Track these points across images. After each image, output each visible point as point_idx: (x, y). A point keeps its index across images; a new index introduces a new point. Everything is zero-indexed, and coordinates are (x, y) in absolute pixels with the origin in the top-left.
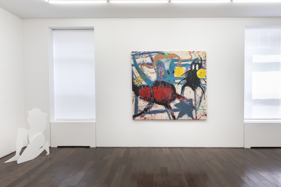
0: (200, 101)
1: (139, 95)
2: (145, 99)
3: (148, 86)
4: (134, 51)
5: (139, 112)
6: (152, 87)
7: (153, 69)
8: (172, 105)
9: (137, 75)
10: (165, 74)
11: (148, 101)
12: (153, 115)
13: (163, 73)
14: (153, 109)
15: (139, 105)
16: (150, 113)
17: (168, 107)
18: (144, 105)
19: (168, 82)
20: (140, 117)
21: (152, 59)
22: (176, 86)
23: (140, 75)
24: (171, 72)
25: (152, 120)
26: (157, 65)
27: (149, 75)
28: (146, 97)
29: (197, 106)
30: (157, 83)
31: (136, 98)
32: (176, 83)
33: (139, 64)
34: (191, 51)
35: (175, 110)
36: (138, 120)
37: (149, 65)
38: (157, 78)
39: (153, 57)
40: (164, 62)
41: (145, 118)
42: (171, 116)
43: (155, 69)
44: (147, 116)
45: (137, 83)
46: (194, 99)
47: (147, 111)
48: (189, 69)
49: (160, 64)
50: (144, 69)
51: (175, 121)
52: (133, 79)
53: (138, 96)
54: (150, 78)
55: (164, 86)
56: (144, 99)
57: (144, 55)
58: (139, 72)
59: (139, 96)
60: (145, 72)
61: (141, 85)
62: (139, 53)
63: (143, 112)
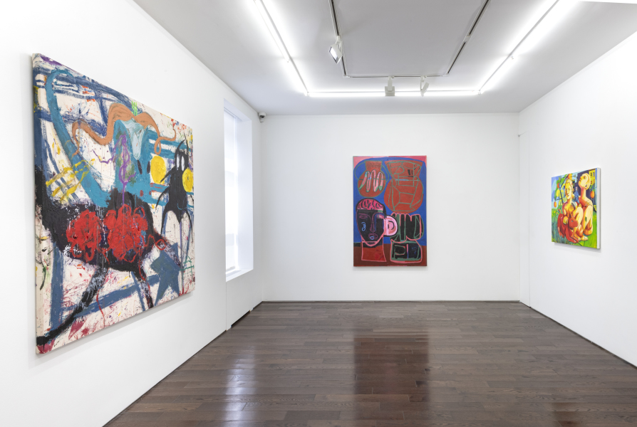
0: (188, 249)
1: (67, 243)
2: (85, 256)
3: (92, 208)
4: (52, 58)
5: (66, 314)
6: (105, 211)
7: (107, 148)
8: (147, 266)
9: (60, 158)
10: (133, 169)
11: (92, 263)
12: (107, 310)
13: (129, 168)
14: (108, 288)
15: (66, 284)
16: (99, 307)
17: (139, 273)
18: (80, 281)
19: (139, 195)
20: (68, 332)
21: (102, 109)
22: (152, 206)
23: (72, 162)
24: (143, 167)
25: (105, 327)
26: (117, 138)
27: (98, 167)
28: (88, 250)
29: (184, 261)
30: (116, 198)
31: (57, 256)
32: (153, 201)
33: (68, 118)
34: (176, 119)
35: (153, 280)
36: (65, 345)
37: (98, 131)
38: (116, 182)
39: (108, 104)
40: (131, 131)
41: (85, 331)
42: (145, 300)
43: (112, 150)
44: (92, 319)
45: (60, 194)
46: (179, 244)
47: (90, 300)
48: (173, 166)
49: (122, 138)
50: (82, 144)
53: (62, 249)
54: (100, 177)
55: (131, 208)
56: (82, 258)
57: (82, 89)
58: (67, 152)
59: (67, 248)
60: (85, 155)
61: (75, 201)
62: (66, 71)
63: (78, 311)
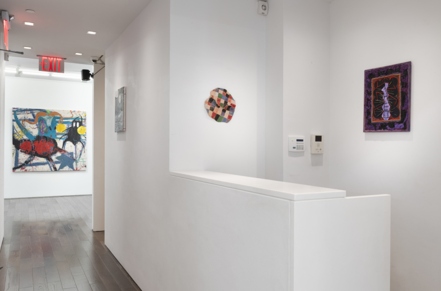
0: (81, 155)
1: (20, 148)
2: (26, 152)
3: (29, 140)
4: (16, 107)
5: (19, 165)
6: (34, 141)
7: (35, 125)
8: (54, 158)
9: (18, 129)
10: (47, 129)
11: (29, 154)
12: (34, 167)
13: (45, 129)
14: (34, 161)
15: (19, 158)
16: (31, 165)
17: (49, 159)
18: (25, 158)
19: (50, 137)
20: (20, 169)
21: (33, 115)
22: (57, 141)
23: (22, 130)
24: (53, 128)
25: (33, 171)
26: (39, 122)
27: (31, 130)
28: (27, 151)
29: (78, 158)
30: (38, 138)
31: (16, 151)
32: (58, 138)
33: (20, 120)
34: (72, 110)
35: (57, 163)
36: (19, 172)
37: (30, 121)
38: (39, 133)
39: (35, 114)
40: (46, 119)
41: (26, 170)
42: (52, 168)
43: (37, 125)
44: (28, 168)
45: (18, 137)
46: (74, 152)
47: (28, 163)
48: (70, 126)
49: (42, 121)
50: (25, 125)
51: (56, 172)
52: (13, 133)
53: (18, 150)
54: (32, 133)
55: (45, 141)
56: (25, 152)
57: (26, 112)
58: (20, 127)
59: (20, 150)
60: (26, 128)
61: (22, 139)
62: (20, 109)
63: (23, 165)
